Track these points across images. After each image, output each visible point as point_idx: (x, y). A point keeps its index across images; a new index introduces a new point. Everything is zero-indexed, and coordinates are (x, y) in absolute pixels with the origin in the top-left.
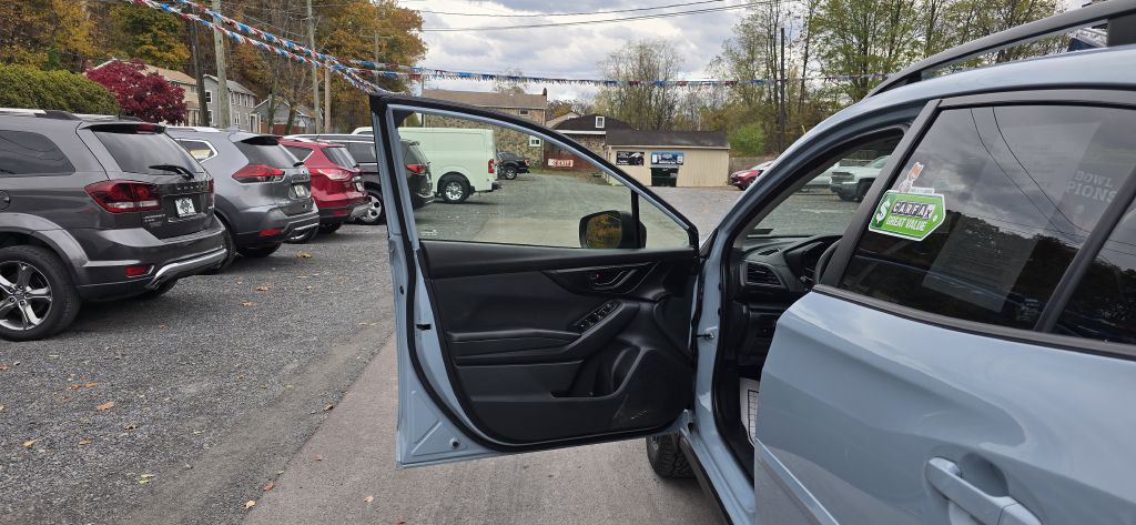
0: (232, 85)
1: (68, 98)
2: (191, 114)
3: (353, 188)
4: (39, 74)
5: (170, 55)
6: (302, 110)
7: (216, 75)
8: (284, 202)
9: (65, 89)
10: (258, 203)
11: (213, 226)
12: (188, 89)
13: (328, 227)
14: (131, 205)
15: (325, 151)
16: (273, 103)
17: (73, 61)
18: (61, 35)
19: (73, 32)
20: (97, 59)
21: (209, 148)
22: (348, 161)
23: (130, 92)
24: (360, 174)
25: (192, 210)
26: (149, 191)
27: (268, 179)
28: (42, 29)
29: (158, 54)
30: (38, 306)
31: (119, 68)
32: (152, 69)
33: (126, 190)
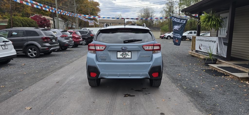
0: (59, 19)
1: (27, 23)
2: (51, 25)
3: (80, 39)
4: (22, 18)
5: (47, 13)
6: (74, 24)
7: (56, 17)
8: (68, 41)
9: (27, 21)
10: (64, 41)
11: (57, 43)
12: (51, 20)
13: (76, 45)
14: (47, 40)
15: (75, 33)
16: (68, 23)
17: (28, 15)
18: (25, 9)
19: (27, 9)
20: (32, 14)
21: (56, 32)
22: (79, 34)
23: (39, 21)
24: (81, 36)
25: (55, 41)
26: (49, 38)
27: (65, 37)
28: (21, 8)
29: (44, 13)
30: (35, 54)
31: (36, 16)
32: (43, 16)
33: (46, 38)
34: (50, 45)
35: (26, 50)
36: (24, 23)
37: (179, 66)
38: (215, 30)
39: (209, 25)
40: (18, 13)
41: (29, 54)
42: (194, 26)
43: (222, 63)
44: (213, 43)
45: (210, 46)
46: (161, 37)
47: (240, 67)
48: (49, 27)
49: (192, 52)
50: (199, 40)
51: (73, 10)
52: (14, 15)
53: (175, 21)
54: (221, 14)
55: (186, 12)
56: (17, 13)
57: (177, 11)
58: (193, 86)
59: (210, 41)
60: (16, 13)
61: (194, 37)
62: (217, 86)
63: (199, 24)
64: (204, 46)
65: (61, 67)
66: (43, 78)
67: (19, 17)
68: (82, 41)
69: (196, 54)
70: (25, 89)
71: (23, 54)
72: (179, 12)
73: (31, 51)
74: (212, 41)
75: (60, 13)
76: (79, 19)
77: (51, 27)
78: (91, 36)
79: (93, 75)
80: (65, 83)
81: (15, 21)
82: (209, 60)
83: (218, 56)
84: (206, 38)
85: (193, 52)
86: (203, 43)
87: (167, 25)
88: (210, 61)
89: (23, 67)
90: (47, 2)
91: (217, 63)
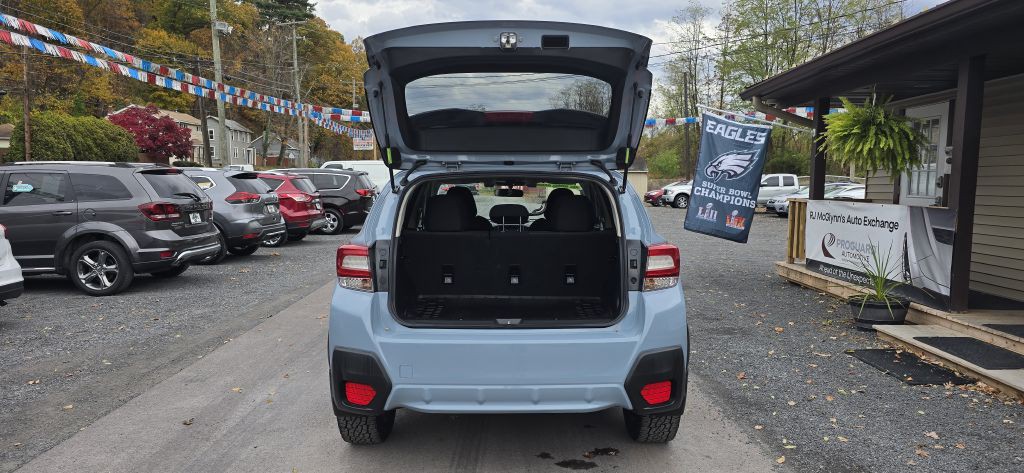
0: (228, 123)
1: (95, 139)
2: (196, 150)
3: (313, 207)
4: (71, 120)
5: (178, 100)
6: (290, 143)
7: (217, 116)
8: (261, 216)
9: (92, 132)
10: (242, 217)
11: (212, 230)
12: (194, 129)
13: (296, 234)
14: (164, 216)
15: (294, 182)
16: (267, 139)
17: (96, 107)
18: (86, 84)
19: (96, 82)
20: (117, 105)
21: (208, 181)
22: (310, 187)
23: (146, 132)
24: (319, 197)
25: (199, 220)
26: (174, 208)
27: (249, 201)
28: (70, 79)
29: (168, 99)
30: (110, 276)
31: (136, 113)
32: (164, 113)
33: (162, 208)
34: (177, 238)
35: (70, 260)
36: (80, 139)
37: (744, 333)
38: (890, 174)
39: (865, 153)
40: (58, 97)
41: (81, 276)
42: (782, 156)
43: (931, 318)
44: (887, 229)
45: (875, 244)
46: (652, 197)
47: (1017, 339)
48: (187, 157)
49: (791, 266)
50: (821, 216)
51: (287, 87)
52: (42, 108)
53: (719, 133)
54: (910, 106)
55: (760, 97)
56: (53, 99)
57: (711, 93)
58: (826, 439)
59: (870, 223)
60: (50, 99)
61: (800, 203)
62: (934, 434)
63: (821, 149)
64: (842, 243)
65: (219, 341)
66: (132, 397)
67: (59, 116)
68: (323, 216)
69: (810, 278)
70: (34, 457)
71: (56, 275)
72: (722, 97)
73: (92, 262)
74: (883, 224)
75: (228, 98)
76: (312, 125)
77: (196, 155)
78: (358, 197)
79: (359, 395)
80: (231, 423)
81: (42, 130)
82: (873, 304)
83: (911, 286)
84: (851, 208)
85: (795, 268)
86: (838, 228)
87: (674, 151)
88: (881, 313)
89: (46, 342)
90: (180, 56)
91: (907, 318)
